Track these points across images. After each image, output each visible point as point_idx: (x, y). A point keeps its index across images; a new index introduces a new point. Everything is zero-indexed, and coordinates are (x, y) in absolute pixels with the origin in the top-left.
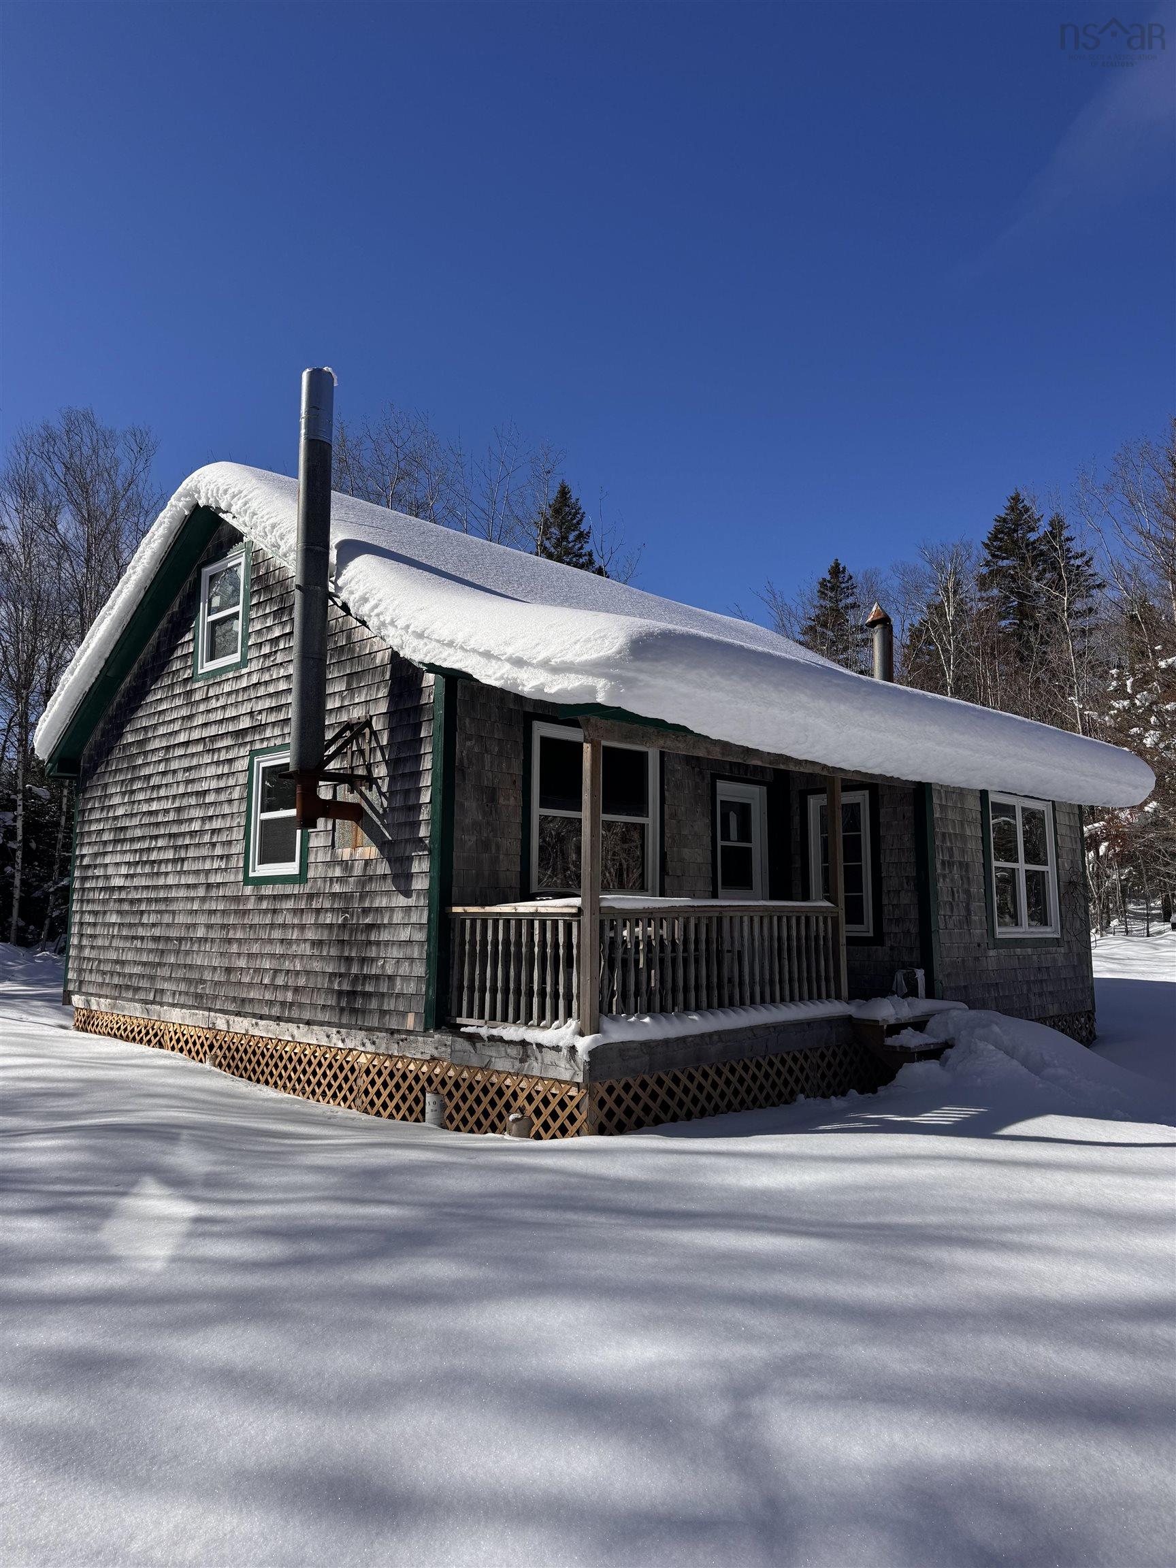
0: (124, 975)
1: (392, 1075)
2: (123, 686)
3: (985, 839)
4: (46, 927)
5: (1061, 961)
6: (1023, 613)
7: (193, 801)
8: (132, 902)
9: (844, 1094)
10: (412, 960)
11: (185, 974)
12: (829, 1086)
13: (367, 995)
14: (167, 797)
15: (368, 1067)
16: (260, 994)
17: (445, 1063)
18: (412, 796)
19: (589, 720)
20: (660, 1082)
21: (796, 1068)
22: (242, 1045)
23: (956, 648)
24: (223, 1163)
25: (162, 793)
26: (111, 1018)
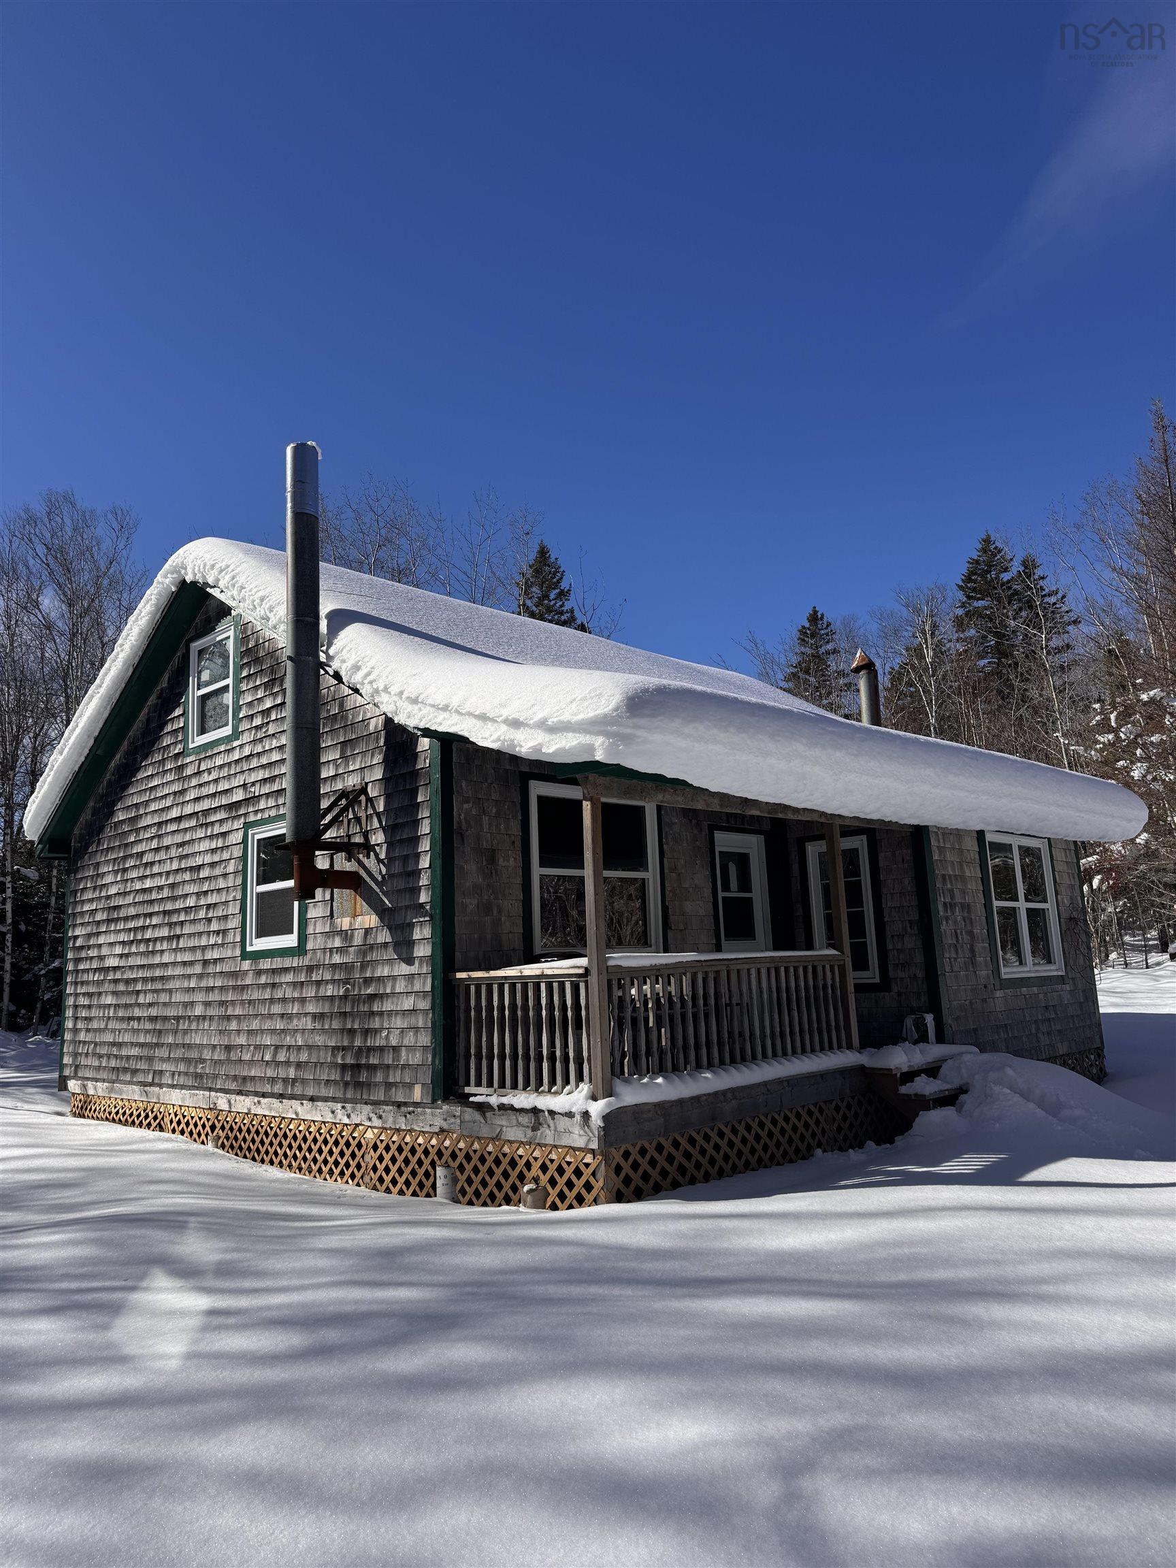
0: (121, 1057)
1: (400, 1149)
2: (113, 764)
3: (984, 880)
4: (38, 1011)
5: (1067, 999)
6: (1002, 652)
7: (187, 876)
8: (128, 982)
9: (861, 1146)
10: (416, 1029)
11: (184, 1054)
12: (845, 1138)
13: (372, 1068)
14: (160, 874)
15: (376, 1143)
16: (261, 1070)
17: (455, 1135)
18: (411, 861)
19: (587, 778)
20: (676, 1144)
21: (811, 1122)
22: (244, 1124)
23: (937, 689)
24: (234, 1250)
25: (156, 869)
26: (109, 1102)
